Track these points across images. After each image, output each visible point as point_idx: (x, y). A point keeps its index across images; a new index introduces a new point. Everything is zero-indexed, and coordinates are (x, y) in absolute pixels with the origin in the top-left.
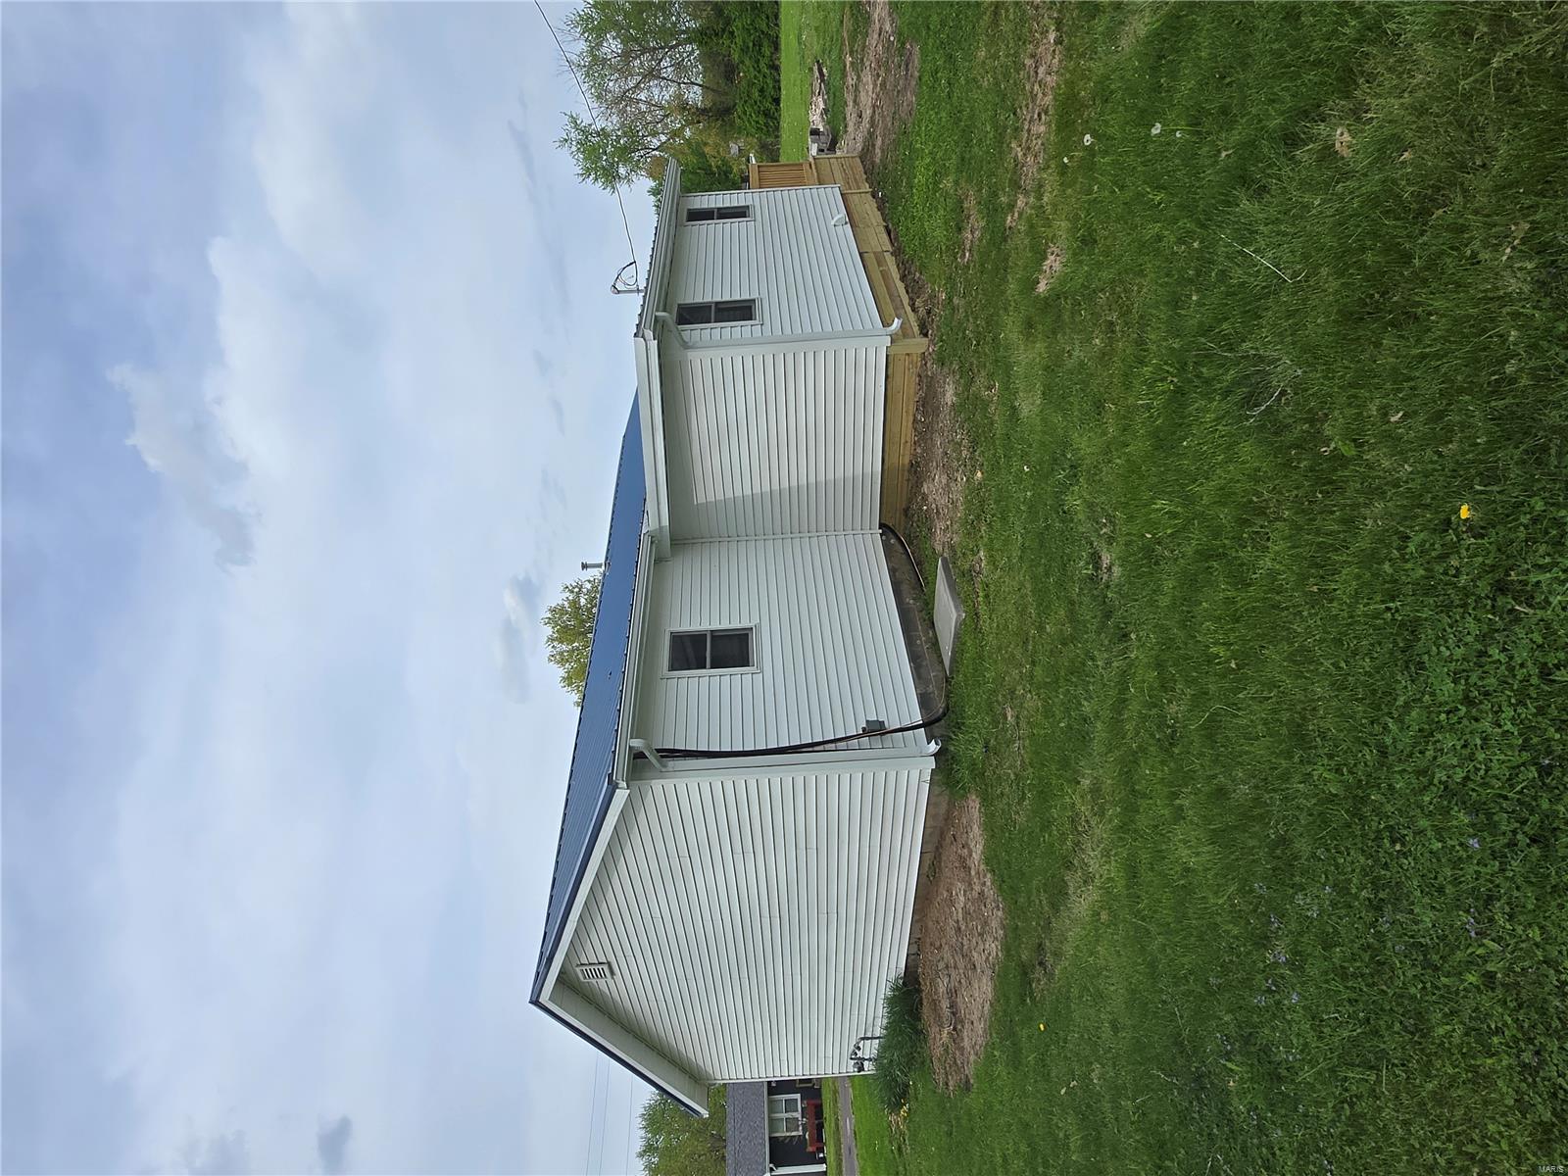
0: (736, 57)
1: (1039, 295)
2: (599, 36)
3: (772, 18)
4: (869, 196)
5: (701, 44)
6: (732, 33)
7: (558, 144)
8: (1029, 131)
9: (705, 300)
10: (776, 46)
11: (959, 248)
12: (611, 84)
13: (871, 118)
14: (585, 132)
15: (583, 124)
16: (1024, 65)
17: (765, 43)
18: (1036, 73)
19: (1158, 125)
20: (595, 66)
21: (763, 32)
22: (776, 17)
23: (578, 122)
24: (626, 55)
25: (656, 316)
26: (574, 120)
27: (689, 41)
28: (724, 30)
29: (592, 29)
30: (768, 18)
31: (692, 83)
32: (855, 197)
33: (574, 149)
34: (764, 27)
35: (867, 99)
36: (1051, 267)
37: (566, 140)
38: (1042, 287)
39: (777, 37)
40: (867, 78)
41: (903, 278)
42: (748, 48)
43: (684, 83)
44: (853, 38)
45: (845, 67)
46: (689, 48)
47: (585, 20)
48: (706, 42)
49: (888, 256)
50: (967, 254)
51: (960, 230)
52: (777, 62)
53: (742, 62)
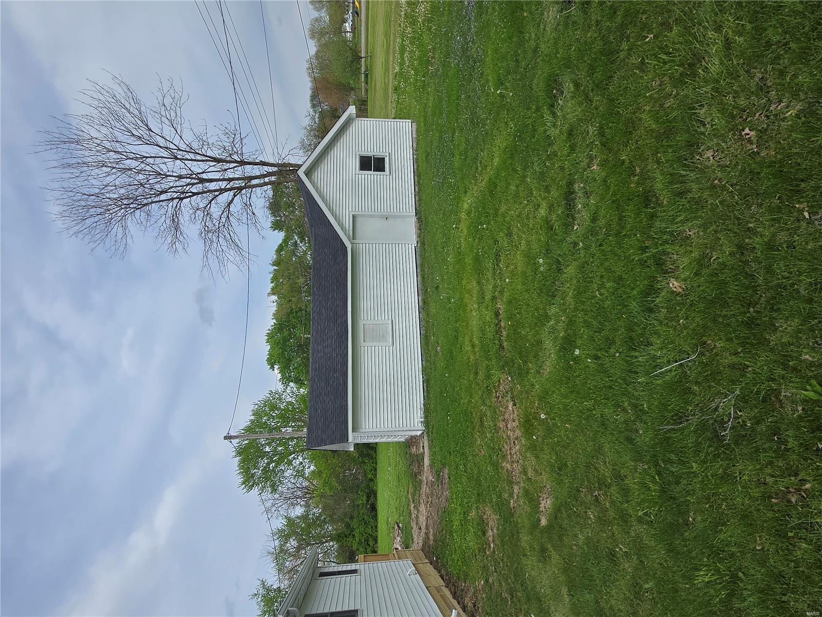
0: (355, 548)
1: (543, 526)
2: (286, 539)
3: (374, 528)
4: (429, 564)
5: (338, 541)
6: (354, 535)
7: (251, 597)
8: (511, 453)
9: (324, 612)
10: (376, 541)
11: (486, 545)
12: (288, 563)
13: (426, 525)
14: (268, 590)
15: (268, 585)
16: (500, 428)
17: (370, 539)
18: (507, 427)
19: (577, 350)
20: (280, 555)
21: (369, 534)
22: (376, 527)
23: (265, 584)
24: (299, 549)
25: (288, 610)
26: (263, 583)
27: (332, 540)
28: (350, 534)
29: (283, 536)
30: (372, 527)
31: (331, 561)
32: (421, 565)
33: (260, 599)
34: (370, 532)
35: (422, 520)
36: (545, 507)
37: (256, 595)
38: (544, 522)
39: (376, 537)
40: (422, 508)
41: (454, 597)
42: (362, 542)
43: (327, 562)
44: (414, 495)
45: (411, 511)
46: (331, 543)
47: (281, 531)
48: (340, 540)
49: (443, 588)
50: (492, 545)
51: (484, 533)
52: (376, 549)
53: (358, 550)
